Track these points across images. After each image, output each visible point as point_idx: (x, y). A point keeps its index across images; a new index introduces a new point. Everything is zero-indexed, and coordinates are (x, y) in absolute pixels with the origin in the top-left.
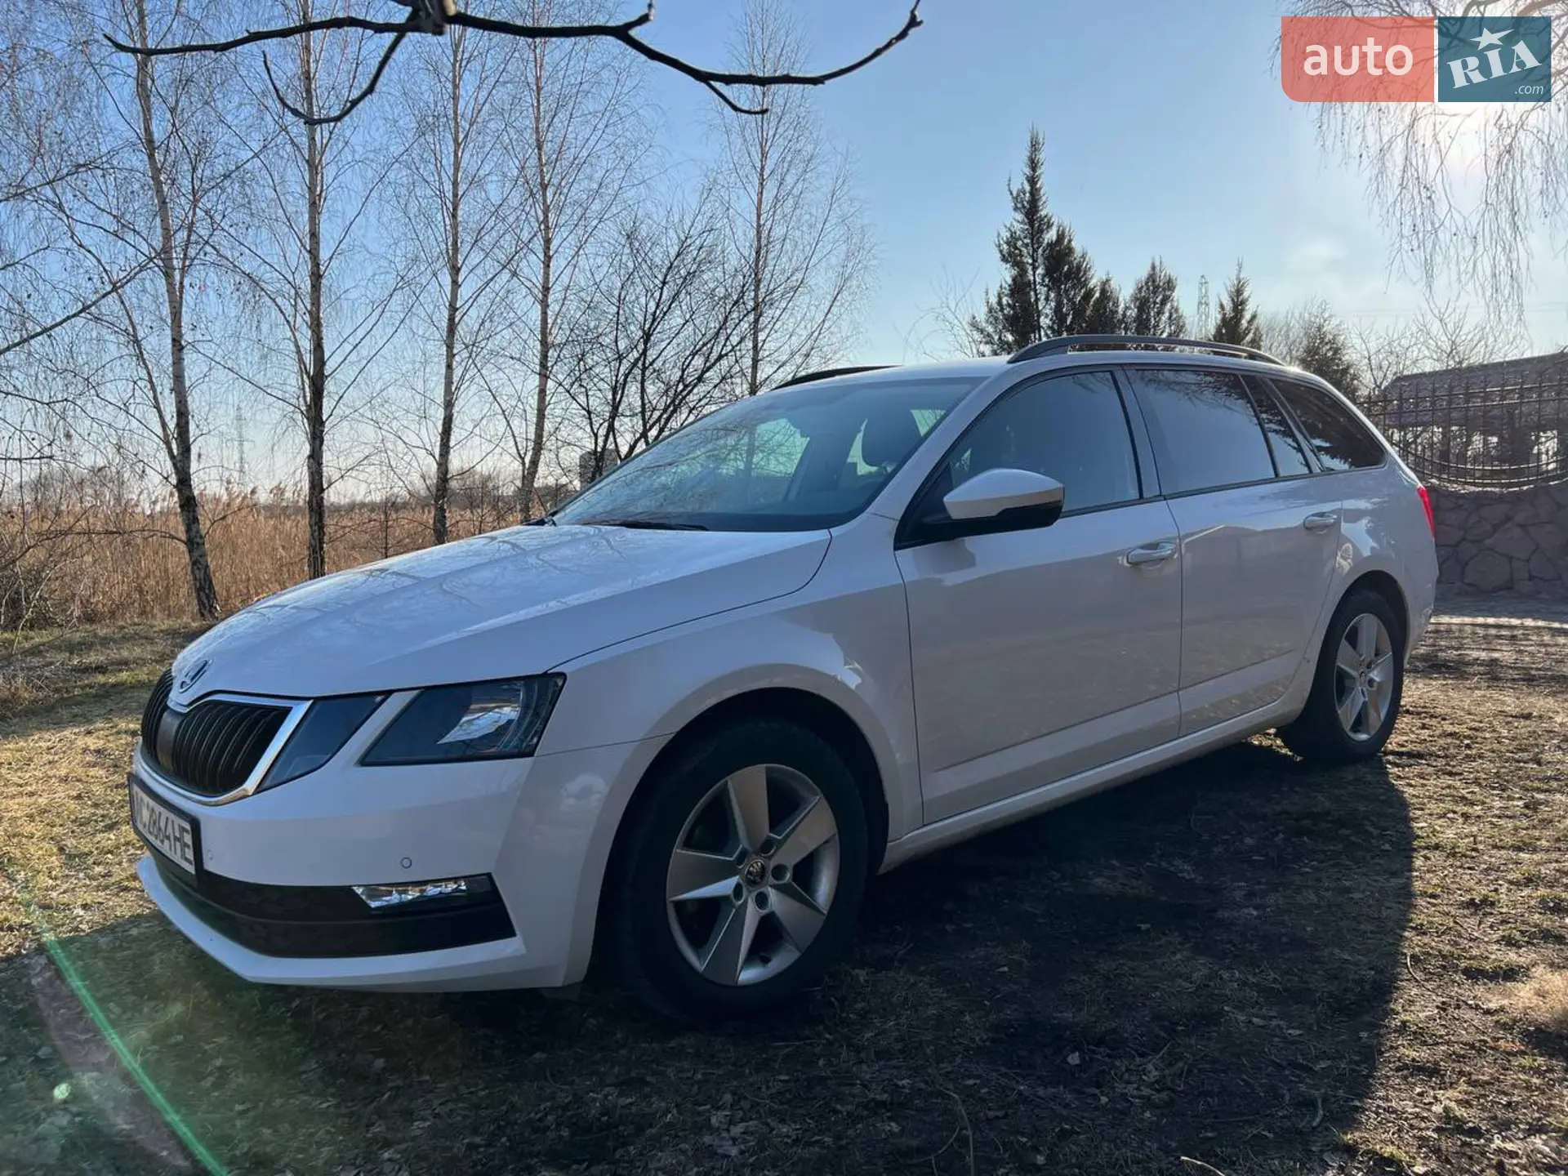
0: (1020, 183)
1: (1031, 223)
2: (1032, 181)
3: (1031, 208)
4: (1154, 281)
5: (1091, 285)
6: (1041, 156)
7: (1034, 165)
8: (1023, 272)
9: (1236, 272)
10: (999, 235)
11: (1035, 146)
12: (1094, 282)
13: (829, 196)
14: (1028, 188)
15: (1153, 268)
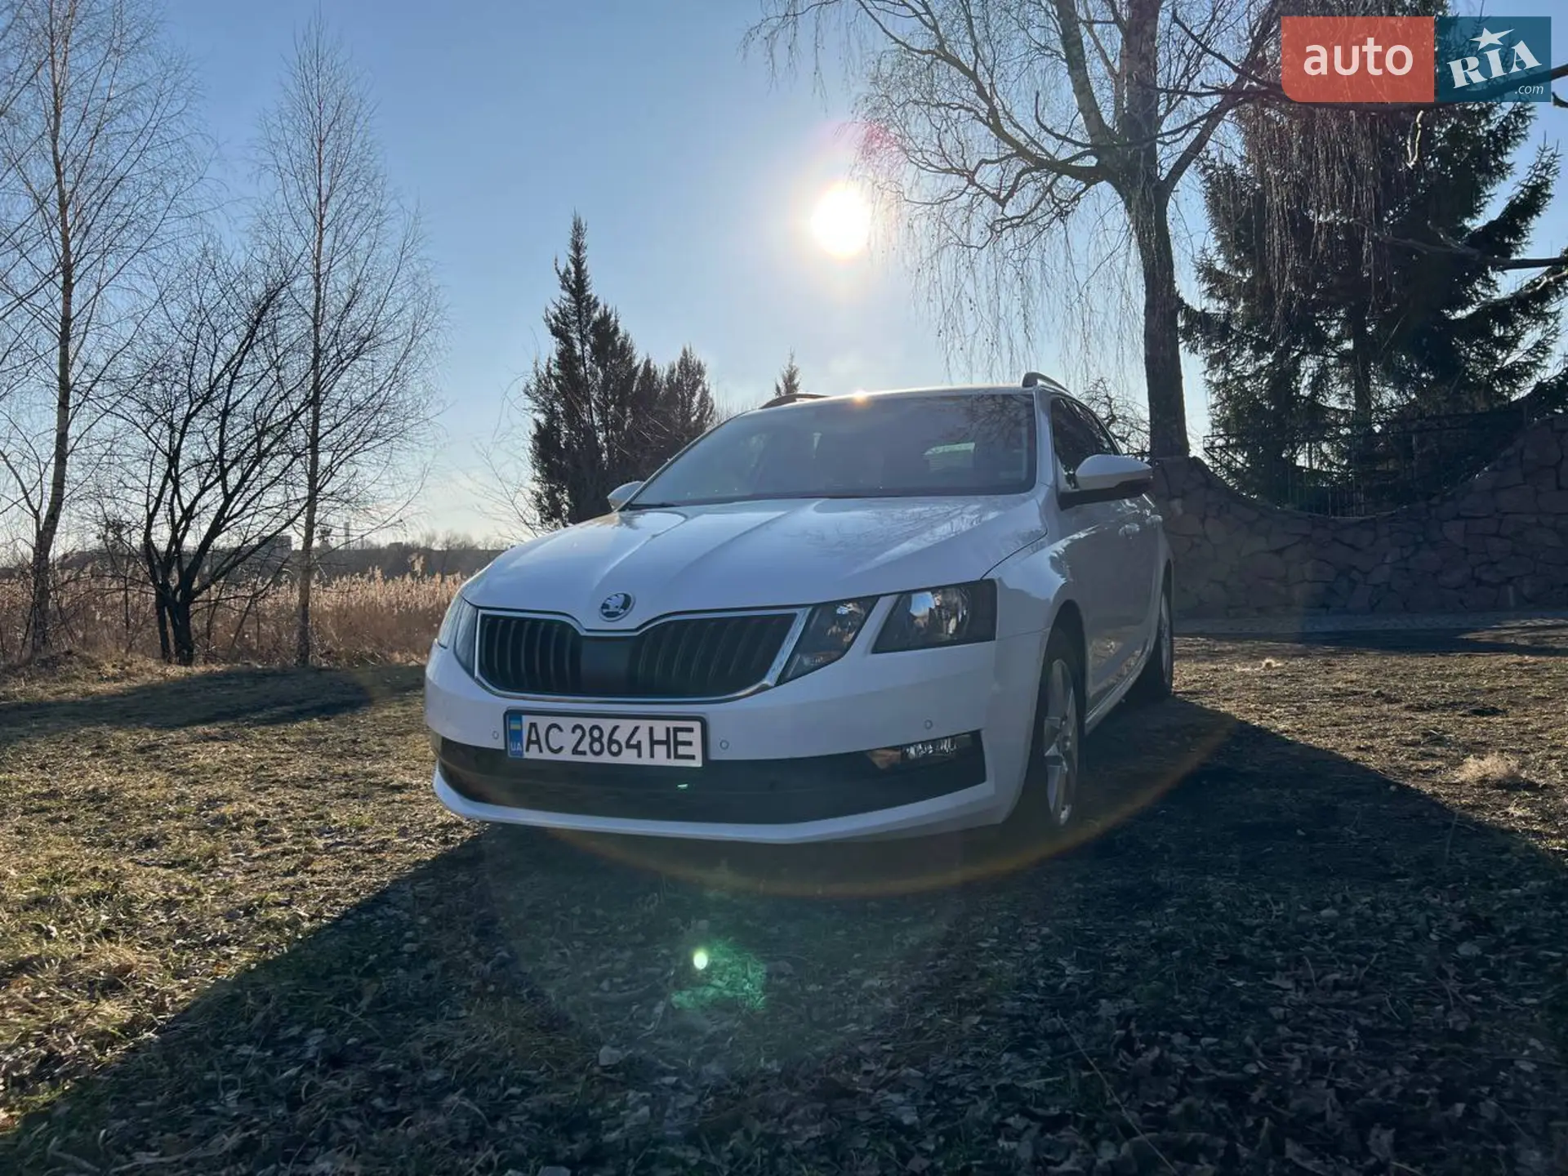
0: (565, 263)
1: (579, 302)
2: (578, 263)
3: (577, 286)
4: (686, 365)
5: (636, 362)
6: (586, 241)
7: (578, 248)
8: (571, 346)
9: (788, 361)
10: (547, 310)
11: (578, 229)
12: (639, 360)
13: (399, 254)
14: (573, 269)
15: (685, 353)
